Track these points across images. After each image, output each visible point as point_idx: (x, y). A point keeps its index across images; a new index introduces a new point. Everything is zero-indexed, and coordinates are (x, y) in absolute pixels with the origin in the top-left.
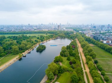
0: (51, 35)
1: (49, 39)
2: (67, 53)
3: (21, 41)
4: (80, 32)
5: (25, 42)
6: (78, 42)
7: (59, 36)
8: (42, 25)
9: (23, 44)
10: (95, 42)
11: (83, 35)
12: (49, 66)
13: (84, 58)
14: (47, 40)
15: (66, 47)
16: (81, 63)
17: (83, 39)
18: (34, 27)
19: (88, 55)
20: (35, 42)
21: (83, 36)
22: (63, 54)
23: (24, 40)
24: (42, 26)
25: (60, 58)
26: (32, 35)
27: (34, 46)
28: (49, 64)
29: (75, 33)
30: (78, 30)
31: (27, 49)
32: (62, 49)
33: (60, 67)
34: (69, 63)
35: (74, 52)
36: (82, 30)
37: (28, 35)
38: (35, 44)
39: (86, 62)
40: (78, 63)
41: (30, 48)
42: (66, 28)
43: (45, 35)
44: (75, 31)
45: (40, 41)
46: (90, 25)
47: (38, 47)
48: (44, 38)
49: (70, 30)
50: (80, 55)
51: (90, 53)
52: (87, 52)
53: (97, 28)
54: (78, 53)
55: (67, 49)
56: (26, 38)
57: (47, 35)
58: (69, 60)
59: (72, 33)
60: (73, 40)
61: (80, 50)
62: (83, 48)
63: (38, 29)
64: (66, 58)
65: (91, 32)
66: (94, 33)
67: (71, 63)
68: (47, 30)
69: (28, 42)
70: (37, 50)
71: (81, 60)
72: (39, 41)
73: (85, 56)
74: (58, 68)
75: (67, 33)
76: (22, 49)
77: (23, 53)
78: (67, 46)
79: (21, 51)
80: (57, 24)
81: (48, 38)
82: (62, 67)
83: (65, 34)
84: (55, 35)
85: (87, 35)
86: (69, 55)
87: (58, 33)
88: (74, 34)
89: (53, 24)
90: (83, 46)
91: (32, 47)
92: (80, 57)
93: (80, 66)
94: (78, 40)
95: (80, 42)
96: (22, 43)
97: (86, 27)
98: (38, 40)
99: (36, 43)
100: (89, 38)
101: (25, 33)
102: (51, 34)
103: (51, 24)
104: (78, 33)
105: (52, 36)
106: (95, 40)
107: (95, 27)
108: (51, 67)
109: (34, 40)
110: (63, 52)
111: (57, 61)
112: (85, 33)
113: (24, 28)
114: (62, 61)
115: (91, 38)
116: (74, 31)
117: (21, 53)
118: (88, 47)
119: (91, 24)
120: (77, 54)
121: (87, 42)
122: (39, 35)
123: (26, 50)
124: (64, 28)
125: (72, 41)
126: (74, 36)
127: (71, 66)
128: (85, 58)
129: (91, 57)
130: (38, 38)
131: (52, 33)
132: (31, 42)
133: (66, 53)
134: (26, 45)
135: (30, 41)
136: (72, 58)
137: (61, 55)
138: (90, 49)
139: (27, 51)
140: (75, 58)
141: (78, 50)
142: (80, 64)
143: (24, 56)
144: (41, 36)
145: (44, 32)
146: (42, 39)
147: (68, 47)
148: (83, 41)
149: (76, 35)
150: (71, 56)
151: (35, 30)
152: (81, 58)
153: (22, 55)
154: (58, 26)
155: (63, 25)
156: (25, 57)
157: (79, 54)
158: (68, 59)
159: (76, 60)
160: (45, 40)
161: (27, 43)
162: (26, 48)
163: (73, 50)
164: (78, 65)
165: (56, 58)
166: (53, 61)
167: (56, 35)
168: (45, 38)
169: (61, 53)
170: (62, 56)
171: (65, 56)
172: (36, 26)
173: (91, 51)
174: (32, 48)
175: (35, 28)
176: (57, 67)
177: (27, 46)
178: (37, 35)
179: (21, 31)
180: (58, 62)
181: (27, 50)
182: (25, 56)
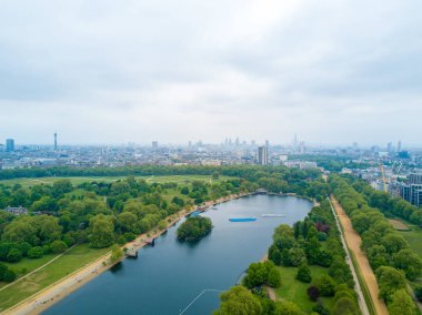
0: (233, 183)
1: (226, 195)
2: (297, 251)
3: (125, 200)
4: (344, 171)
5: (136, 205)
6: (338, 211)
7: (264, 185)
8: (200, 145)
9: (130, 210)
10: (411, 211)
11: (356, 182)
12: (225, 298)
13: (368, 274)
14: (218, 201)
15: (291, 226)
16: (356, 296)
17: (361, 198)
18: (173, 151)
19: (387, 263)
20: (174, 206)
21: (357, 188)
22: (279, 255)
23: (135, 196)
24: (200, 149)
25: (268, 269)
26: (162, 180)
27: (169, 221)
28: (224, 292)
29: (325, 177)
30: (336, 164)
31: (143, 230)
32: (274, 236)
33: (271, 307)
34: (305, 293)
35: (323, 247)
36: (354, 166)
37: (149, 180)
38: (172, 212)
39: (378, 291)
40: (344, 295)
41: (152, 226)
42: (290, 158)
43: (209, 181)
44: (326, 168)
45: (193, 200)
46: (386, 146)
47: (183, 226)
48: (205, 192)
49: (304, 165)
50: (349, 262)
51: (395, 255)
52: (382, 252)
53: (413, 158)
54: (344, 255)
55: (296, 235)
56: (142, 189)
57: (218, 183)
58: (308, 282)
59: (315, 175)
60: (319, 200)
61: (351, 242)
62: (360, 233)
63: (185, 158)
64: (294, 272)
65: (389, 173)
66: (405, 177)
67: (314, 294)
68: (217, 163)
69: (148, 204)
70: (179, 236)
71: (357, 286)
72: (189, 203)
73: (374, 267)
74: (262, 309)
75: (296, 176)
76: (124, 230)
77: (129, 246)
78: (297, 225)
79: (122, 237)
80: (253, 142)
81: (222, 193)
82: (279, 308)
83: (286, 178)
84: (246, 182)
85: (374, 185)
86: (304, 259)
87: (259, 176)
88: (322, 181)
89: (241, 142)
90: (360, 227)
91: (160, 224)
92: (352, 268)
93: (352, 310)
94: (339, 202)
95: (348, 213)
96: (126, 207)
97: (367, 153)
98: (185, 198)
99: (178, 210)
100: (385, 197)
101: (137, 173)
102: (231, 179)
103: (233, 141)
104: (335, 176)
105: (236, 184)
106: (409, 204)
107: (404, 155)
108: (231, 302)
109: (168, 197)
110: (280, 247)
111: (256, 281)
112: (364, 176)
113: (137, 156)
114: (275, 285)
115: (394, 195)
116: (322, 169)
117: (122, 243)
118: (383, 230)
119: (389, 145)
120: (337, 258)
121: (376, 211)
122: (187, 182)
123: (139, 234)
124: (284, 158)
125: (317, 205)
126: (321, 188)
127: (314, 304)
128: (373, 277)
129: (401, 273)
130: (185, 191)
131: (236, 174)
132: (158, 205)
133: (291, 250)
134: (141, 215)
135: (157, 202)
136: (318, 275)
137: (270, 257)
138: (393, 239)
139: (144, 237)
140: (332, 275)
141: (339, 240)
142: (351, 300)
143: (130, 257)
144: (196, 185)
145: (207, 171)
146: (199, 195)
147: (301, 230)
148: (359, 207)
149: (329, 182)
150: (315, 263)
151: (175, 161)
152: (354, 274)
153: (125, 250)
154: (260, 149)
155: (279, 147)
156: (135, 258)
157: (348, 256)
158: (303, 277)
159: (333, 282)
160: (208, 200)
161: (143, 207)
162: (138, 227)
163: (323, 239)
164: (347, 303)
165: (253, 268)
166: (240, 282)
167: (253, 180)
168: (210, 191)
169: (271, 251)
170: (278, 264)
171: (289, 264)
172: (180, 150)
173: (399, 246)
174: (161, 229)
175: (175, 156)
176: (259, 303)
177: (144, 220)
178: (180, 181)
179: (127, 164)
180: (258, 285)
181: (143, 233)
182: (134, 254)
